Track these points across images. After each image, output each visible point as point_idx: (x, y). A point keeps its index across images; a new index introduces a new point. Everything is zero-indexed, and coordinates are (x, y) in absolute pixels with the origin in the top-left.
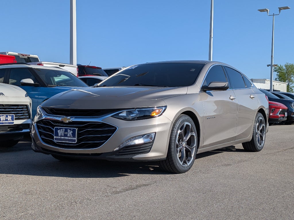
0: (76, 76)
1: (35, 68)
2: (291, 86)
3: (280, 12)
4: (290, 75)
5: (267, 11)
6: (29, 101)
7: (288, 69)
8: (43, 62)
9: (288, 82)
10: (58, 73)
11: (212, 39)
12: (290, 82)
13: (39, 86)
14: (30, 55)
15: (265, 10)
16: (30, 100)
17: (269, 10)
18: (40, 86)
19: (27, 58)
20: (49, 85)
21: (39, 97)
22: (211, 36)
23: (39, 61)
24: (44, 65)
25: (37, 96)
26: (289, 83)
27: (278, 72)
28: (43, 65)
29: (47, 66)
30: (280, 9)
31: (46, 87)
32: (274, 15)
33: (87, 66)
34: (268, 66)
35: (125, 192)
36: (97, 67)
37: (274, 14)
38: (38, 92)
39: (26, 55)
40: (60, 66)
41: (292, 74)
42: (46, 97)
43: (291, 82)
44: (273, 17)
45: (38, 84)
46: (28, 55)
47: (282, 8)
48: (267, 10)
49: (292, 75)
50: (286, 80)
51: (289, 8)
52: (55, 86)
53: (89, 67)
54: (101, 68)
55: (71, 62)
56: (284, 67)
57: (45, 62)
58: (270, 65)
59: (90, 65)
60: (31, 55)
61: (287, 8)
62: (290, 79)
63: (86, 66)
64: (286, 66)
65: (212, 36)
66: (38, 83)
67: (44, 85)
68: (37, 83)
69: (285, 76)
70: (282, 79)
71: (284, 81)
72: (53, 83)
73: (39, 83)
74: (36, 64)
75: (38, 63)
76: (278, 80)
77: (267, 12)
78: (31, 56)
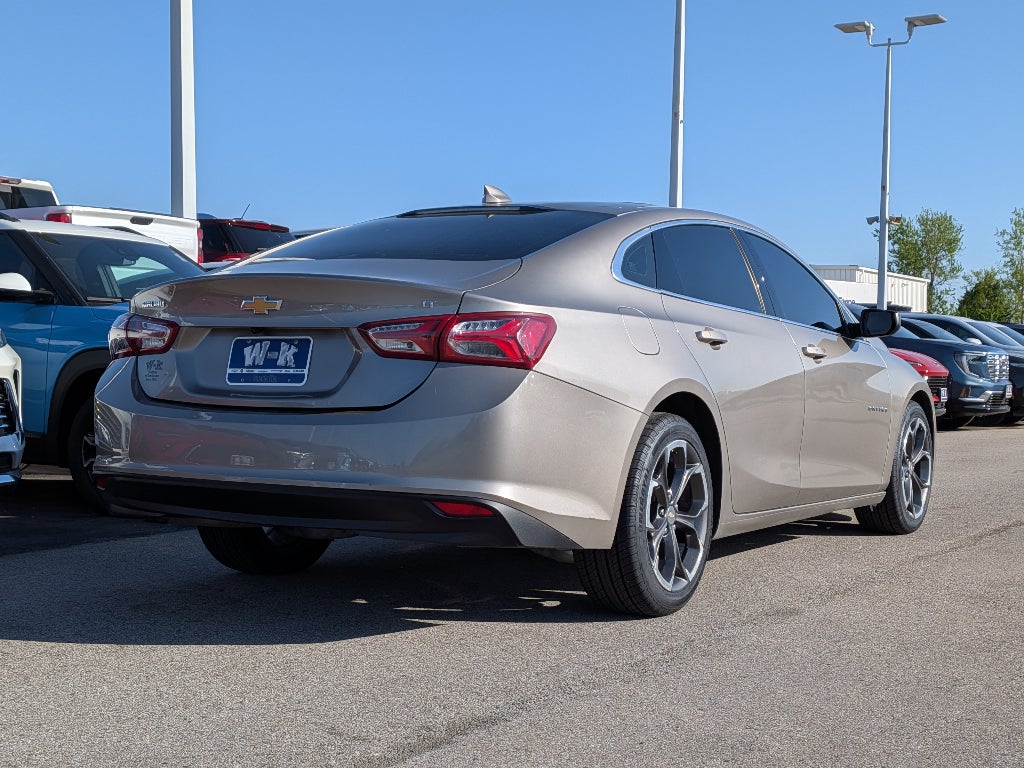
0: (196, 261)
1: (37, 235)
2: (939, 289)
3: (910, 35)
4: (937, 253)
5: (867, 29)
6: (13, 364)
7: (927, 232)
8: (69, 209)
9: (930, 276)
10: (128, 252)
11: (681, 126)
12: (936, 277)
13: (52, 303)
14: (19, 181)
15: (859, 28)
16: (16, 360)
17: (872, 27)
18: (55, 302)
19: (10, 191)
20: (89, 299)
21: (53, 342)
22: (675, 115)
23: (55, 205)
24: (76, 219)
25: (46, 341)
26: (932, 280)
27: (895, 243)
28: (68, 220)
29: (86, 222)
30: (911, 24)
31: (80, 304)
32: (889, 44)
33: (237, 222)
34: (871, 221)
35: (404, 760)
36: (273, 226)
37: (889, 40)
38: (49, 326)
39: (7, 182)
40: (135, 220)
41: (942, 248)
42: (80, 343)
43: (939, 276)
44: (888, 50)
45: (50, 295)
46: (13, 180)
47: (917, 18)
48: (865, 26)
49: (944, 253)
50: (923, 268)
51: (942, 21)
52: (116, 303)
53: (241, 225)
54: (287, 230)
55: (177, 209)
56: (916, 226)
57: (75, 208)
58: (876, 219)
59: (247, 218)
60: (23, 181)
61: (934, 20)
62: (936, 265)
63: (231, 222)
64: (923, 221)
65: (681, 118)
66: (47, 289)
67: (69, 298)
68: (42, 291)
69: (921, 256)
70: (909, 264)
71: (917, 272)
72: (108, 290)
73: (54, 291)
74: (45, 216)
75: (51, 210)
76: (895, 268)
77: (868, 34)
78: (26, 183)
